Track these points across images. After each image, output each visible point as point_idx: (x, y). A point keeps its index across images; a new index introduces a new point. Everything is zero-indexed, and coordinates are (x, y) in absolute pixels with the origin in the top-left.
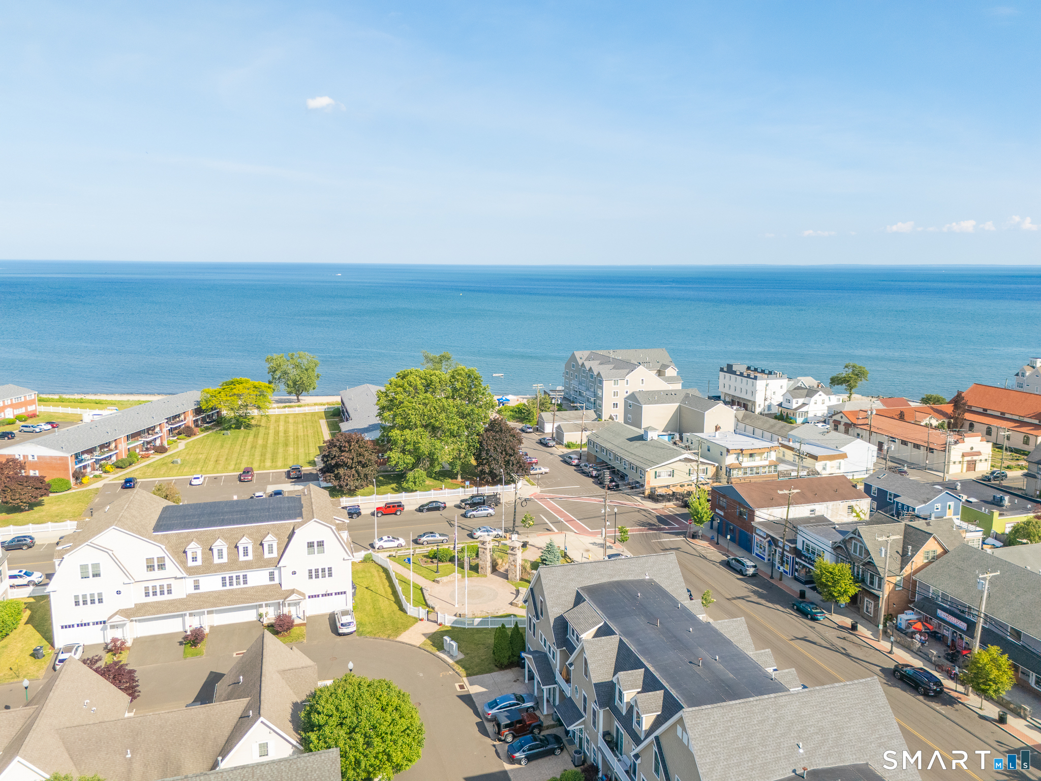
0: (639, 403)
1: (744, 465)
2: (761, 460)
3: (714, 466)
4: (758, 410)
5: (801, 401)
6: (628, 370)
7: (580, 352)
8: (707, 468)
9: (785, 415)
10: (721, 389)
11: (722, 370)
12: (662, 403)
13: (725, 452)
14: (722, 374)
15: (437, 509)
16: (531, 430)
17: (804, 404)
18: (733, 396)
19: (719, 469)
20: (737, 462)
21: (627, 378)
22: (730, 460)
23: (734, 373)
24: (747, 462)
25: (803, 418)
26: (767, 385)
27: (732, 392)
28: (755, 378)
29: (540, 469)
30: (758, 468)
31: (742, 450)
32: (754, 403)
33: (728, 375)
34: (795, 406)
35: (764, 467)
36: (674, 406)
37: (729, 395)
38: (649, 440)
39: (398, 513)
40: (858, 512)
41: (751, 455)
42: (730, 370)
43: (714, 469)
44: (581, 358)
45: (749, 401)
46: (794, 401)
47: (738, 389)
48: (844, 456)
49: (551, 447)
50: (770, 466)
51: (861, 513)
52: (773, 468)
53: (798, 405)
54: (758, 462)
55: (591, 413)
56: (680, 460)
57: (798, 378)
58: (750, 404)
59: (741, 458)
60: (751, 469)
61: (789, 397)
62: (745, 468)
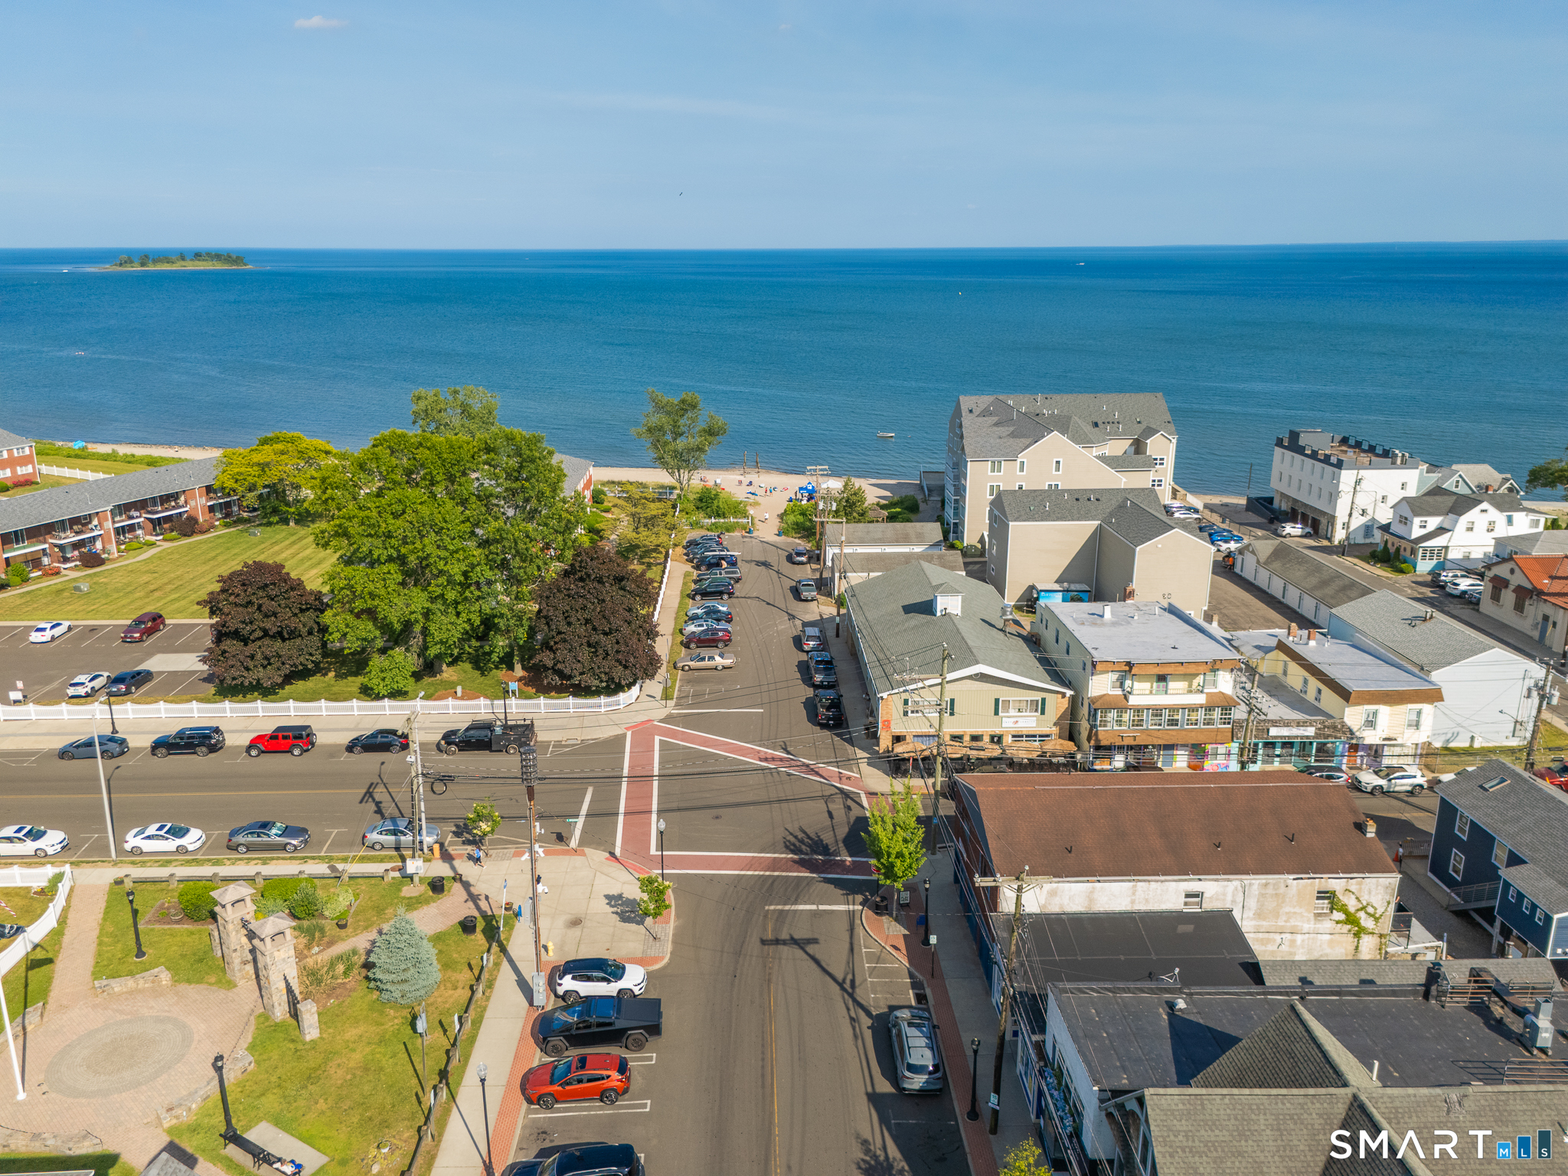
0: (1006, 518)
1: (1133, 701)
2: (1190, 692)
3: (1064, 695)
4: (1339, 535)
5: (1433, 522)
6: (1030, 440)
7: (973, 398)
8: (1043, 700)
9: (1392, 550)
10: (1275, 484)
11: (1279, 443)
12: (1058, 519)
13: (1089, 666)
14: (1278, 451)
15: (385, 747)
16: (803, 559)
17: (1441, 530)
18: (1295, 501)
19: (1074, 703)
20: (1119, 692)
21: (1021, 457)
22: (1101, 685)
23: (1300, 450)
24: (1143, 694)
25: (1435, 562)
26: (1358, 482)
27: (1293, 493)
28: (1340, 465)
29: (711, 658)
30: (1174, 709)
31: (1129, 664)
32: (1332, 519)
33: (1288, 454)
34: (1416, 532)
35: (1193, 709)
36: (1087, 527)
37: (1288, 497)
38: (939, 614)
39: (296, 752)
40: (1352, 910)
41: (1162, 678)
42: (1293, 444)
43: (1064, 704)
44: (971, 411)
45: (1324, 513)
46: (1417, 521)
47: (1305, 486)
48: (1434, 696)
49: (806, 600)
50: (1209, 709)
51: (1362, 914)
52: (1217, 714)
53: (1423, 532)
54: (1178, 694)
55: (934, 531)
56: (970, 677)
57: (1454, 467)
58: (1324, 521)
59: (1128, 683)
60: (1157, 711)
61: (1407, 512)
62: (1138, 710)
